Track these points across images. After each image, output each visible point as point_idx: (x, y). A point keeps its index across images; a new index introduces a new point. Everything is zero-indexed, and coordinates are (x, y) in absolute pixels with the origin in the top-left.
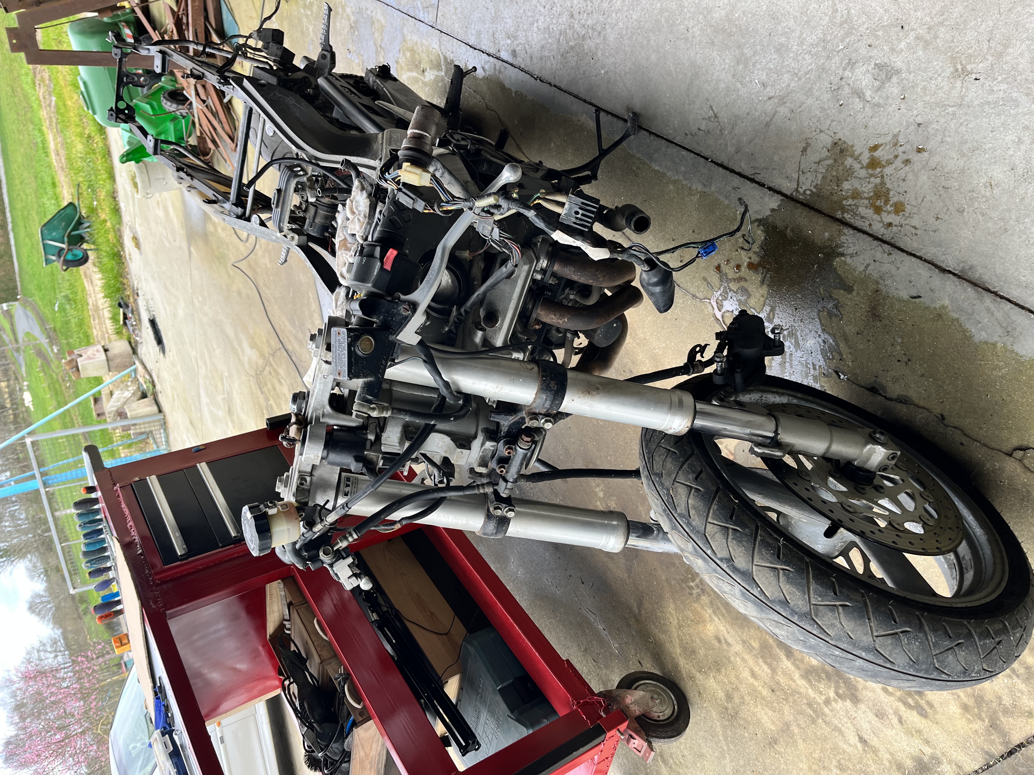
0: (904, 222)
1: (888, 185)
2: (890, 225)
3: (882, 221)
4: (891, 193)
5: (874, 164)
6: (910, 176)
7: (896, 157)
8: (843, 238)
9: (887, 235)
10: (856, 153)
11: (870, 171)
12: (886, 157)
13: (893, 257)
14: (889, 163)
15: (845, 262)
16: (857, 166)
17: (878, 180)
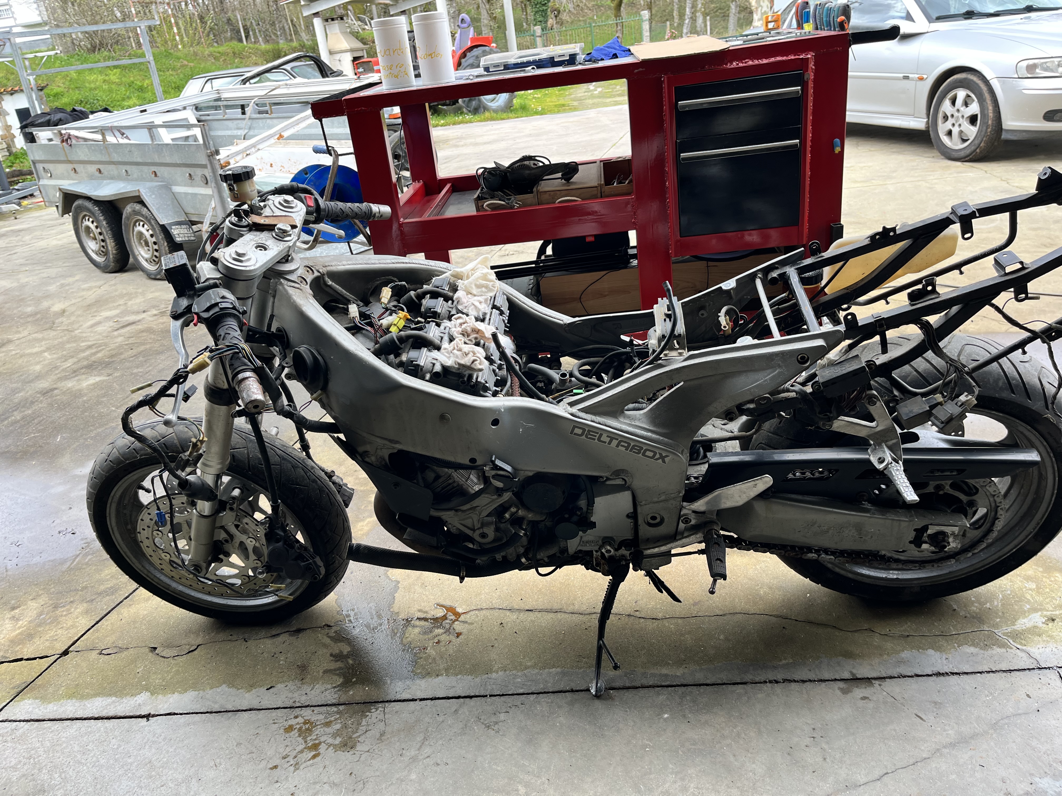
0: (285, 723)
1: (300, 739)
2: (296, 717)
3: (303, 717)
4: (297, 735)
5: (315, 747)
6: (281, 750)
7: (295, 757)
8: (336, 696)
9: (297, 711)
10: (332, 748)
11: (317, 742)
12: (304, 754)
13: (292, 701)
14: (301, 752)
15: (332, 684)
16: (330, 741)
17: (309, 738)
